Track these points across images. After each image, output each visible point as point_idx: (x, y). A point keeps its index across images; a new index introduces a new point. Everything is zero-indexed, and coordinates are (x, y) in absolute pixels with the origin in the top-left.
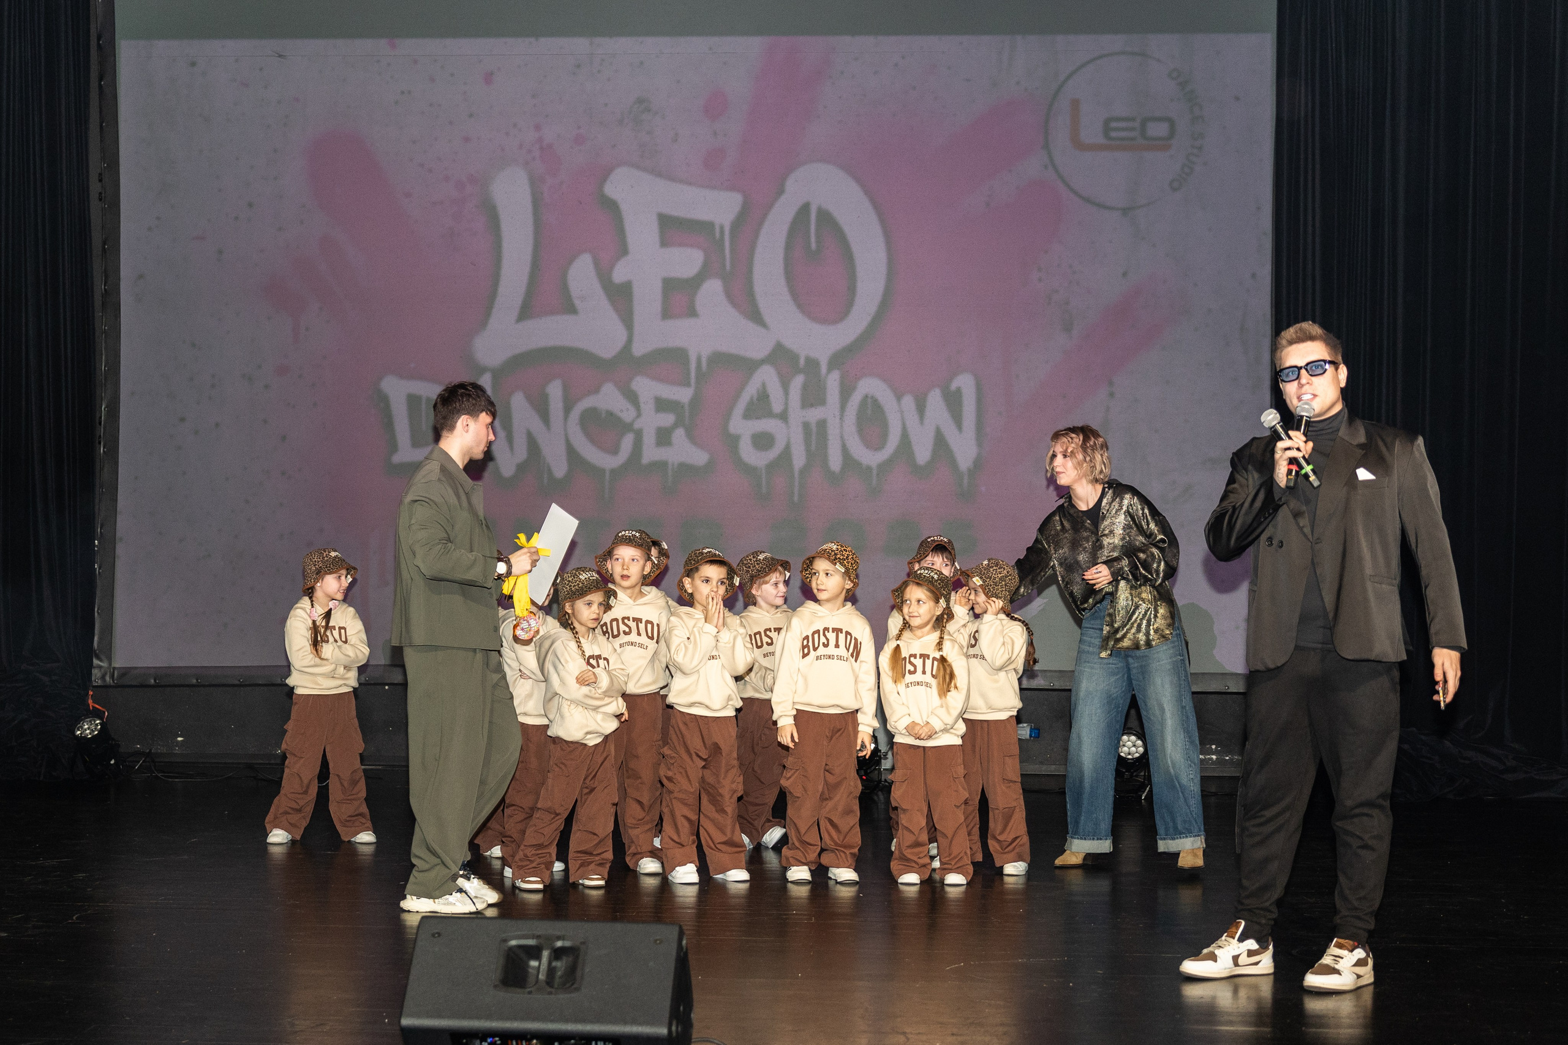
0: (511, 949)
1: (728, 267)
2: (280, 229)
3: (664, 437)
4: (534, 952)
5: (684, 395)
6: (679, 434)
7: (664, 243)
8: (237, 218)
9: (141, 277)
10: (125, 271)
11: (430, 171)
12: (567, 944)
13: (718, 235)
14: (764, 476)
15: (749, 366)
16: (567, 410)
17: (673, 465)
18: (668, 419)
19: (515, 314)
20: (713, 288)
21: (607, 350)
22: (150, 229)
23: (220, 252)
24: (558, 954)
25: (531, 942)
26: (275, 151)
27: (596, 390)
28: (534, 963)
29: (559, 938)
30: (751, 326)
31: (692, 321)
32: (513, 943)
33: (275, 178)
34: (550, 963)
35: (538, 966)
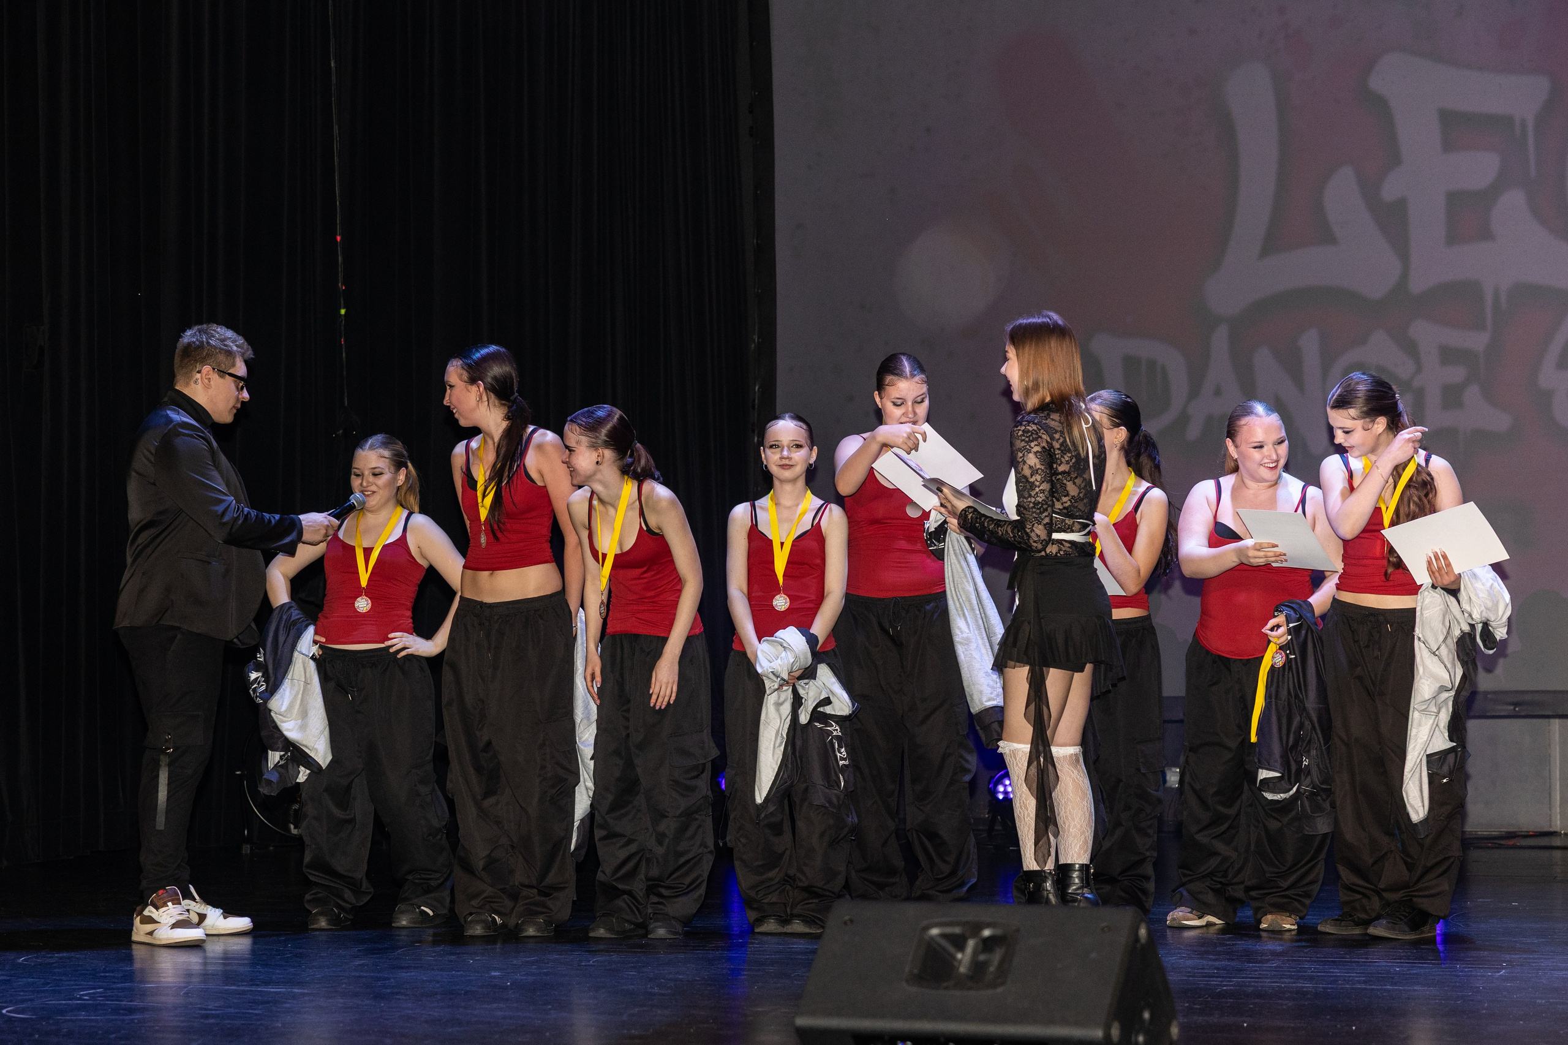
0: (932, 938)
1: (1533, 173)
3: (1452, 397)
4: (959, 943)
5: (1477, 341)
6: (1472, 393)
7: (1448, 146)
9: (800, 226)
12: (999, 932)
13: (1518, 131)
15: (1563, 300)
16: (1327, 364)
17: (1465, 432)
18: (1456, 374)
19: (1257, 248)
20: (1513, 201)
21: (1376, 290)
23: (893, 190)
24: (988, 945)
25: (957, 930)
27: (1362, 340)
28: (959, 956)
29: (988, 925)
30: (1565, 247)
31: (1486, 246)
32: (935, 931)
34: (975, 953)
35: (964, 958)
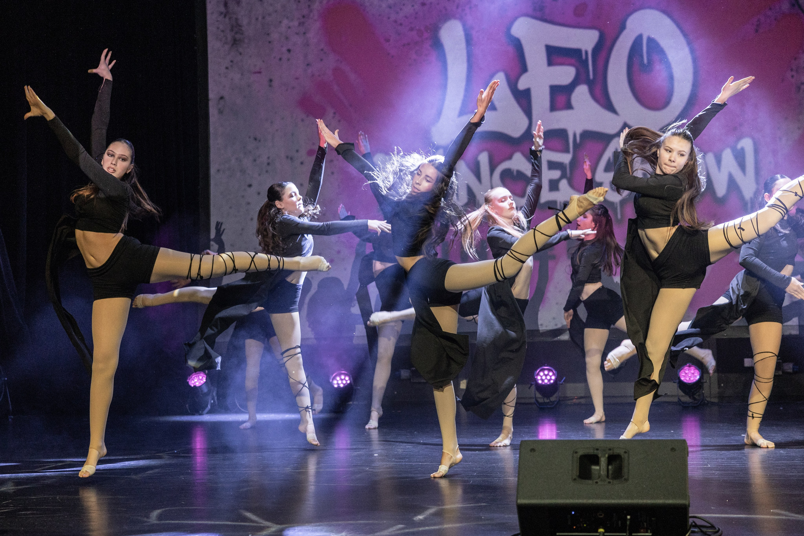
1: (591, 77)
2: (308, 65)
3: (554, 185)
5: (565, 158)
6: (564, 184)
7: (550, 63)
8: (280, 59)
9: (222, 98)
10: (212, 95)
11: (401, 24)
13: (584, 57)
14: (619, 208)
15: (606, 139)
16: (492, 170)
17: (560, 203)
18: (556, 174)
19: (457, 112)
20: (582, 91)
21: (516, 133)
22: (227, 68)
23: (271, 81)
26: (304, 17)
27: (510, 157)
30: (608, 115)
31: (569, 112)
33: (304, 33)
34: (606, 467)
